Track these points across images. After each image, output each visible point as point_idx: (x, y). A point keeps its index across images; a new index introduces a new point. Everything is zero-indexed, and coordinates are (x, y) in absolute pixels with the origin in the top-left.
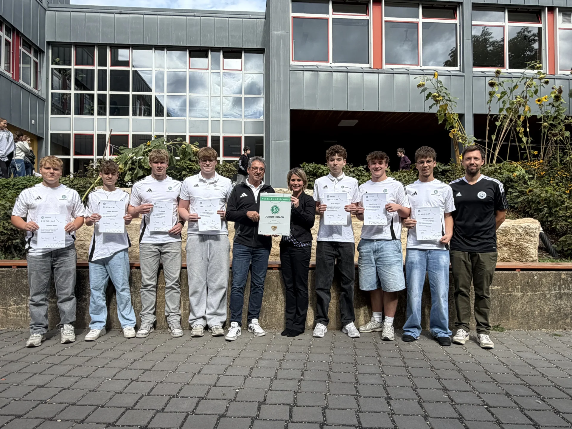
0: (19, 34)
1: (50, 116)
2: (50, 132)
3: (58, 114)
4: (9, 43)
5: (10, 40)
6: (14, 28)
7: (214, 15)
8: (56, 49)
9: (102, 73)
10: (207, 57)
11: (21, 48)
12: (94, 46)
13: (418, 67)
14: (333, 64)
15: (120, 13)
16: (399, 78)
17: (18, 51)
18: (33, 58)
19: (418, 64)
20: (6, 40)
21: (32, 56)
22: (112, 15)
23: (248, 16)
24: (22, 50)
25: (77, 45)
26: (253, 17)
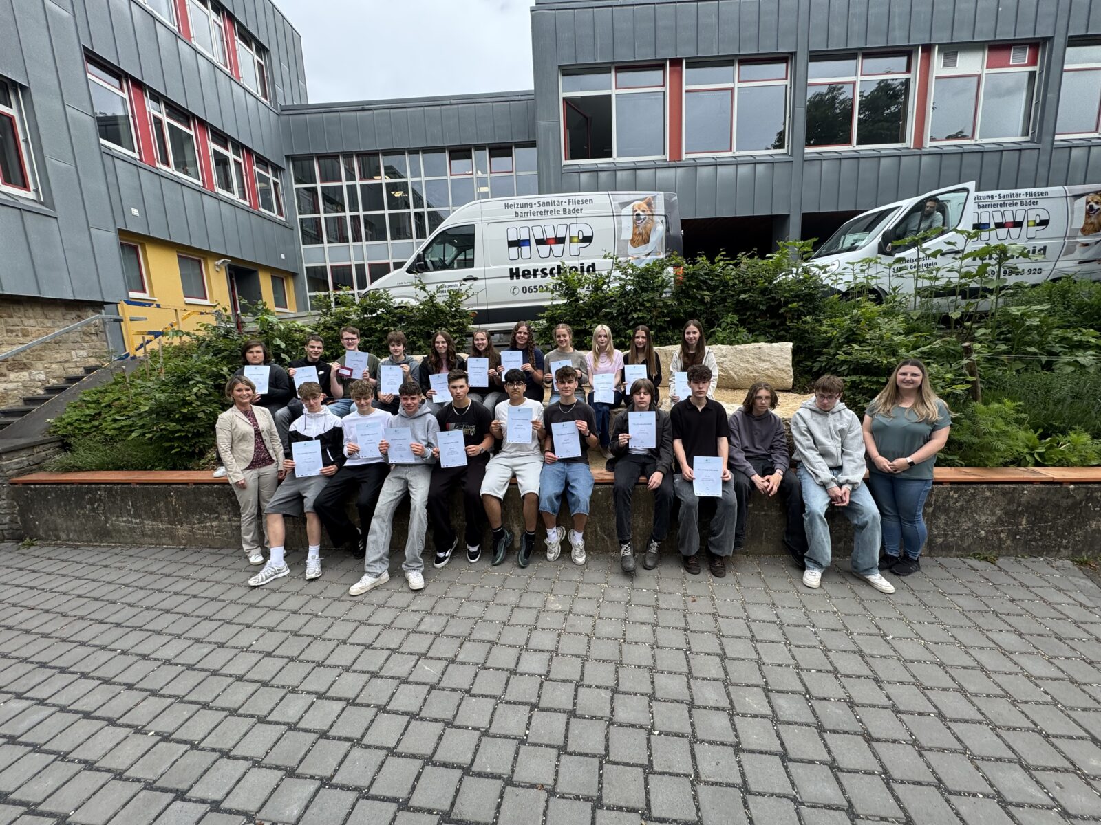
0: (249, 152)
1: (302, 246)
2: (305, 265)
3: (312, 243)
4: (240, 164)
5: (241, 160)
6: (243, 146)
7: (475, 100)
8: (298, 163)
9: (352, 189)
10: (470, 158)
11: (255, 167)
12: (338, 157)
13: (730, 154)
14: (619, 160)
15: (363, 110)
16: (703, 171)
17: (251, 171)
18: (272, 178)
19: (731, 150)
20: (235, 161)
21: (270, 176)
22: (353, 114)
23: (517, 98)
24: (257, 170)
25: (320, 157)
26: (523, 98)
